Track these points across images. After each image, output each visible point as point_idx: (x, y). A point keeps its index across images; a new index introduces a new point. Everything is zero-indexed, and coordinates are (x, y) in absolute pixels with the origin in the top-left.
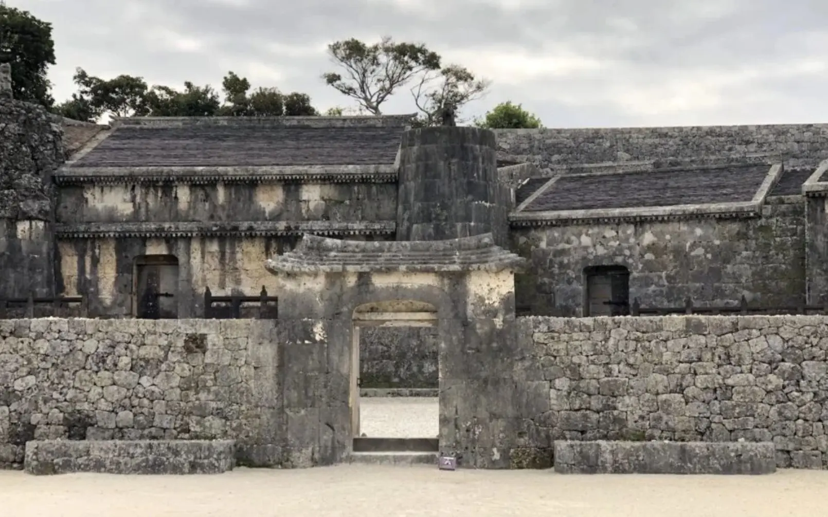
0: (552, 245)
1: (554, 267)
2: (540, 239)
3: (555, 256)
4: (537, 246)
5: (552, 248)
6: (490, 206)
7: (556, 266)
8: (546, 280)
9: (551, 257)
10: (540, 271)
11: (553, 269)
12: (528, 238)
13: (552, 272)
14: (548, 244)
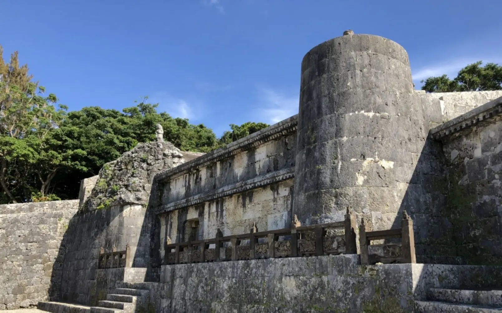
0: (489, 150)
1: (494, 178)
2: (474, 147)
3: (494, 163)
4: (471, 157)
5: (488, 154)
6: (374, 116)
7: (497, 176)
8: (486, 198)
9: (489, 165)
10: (478, 188)
11: (494, 181)
12: (460, 150)
13: (492, 187)
14: (483, 151)
